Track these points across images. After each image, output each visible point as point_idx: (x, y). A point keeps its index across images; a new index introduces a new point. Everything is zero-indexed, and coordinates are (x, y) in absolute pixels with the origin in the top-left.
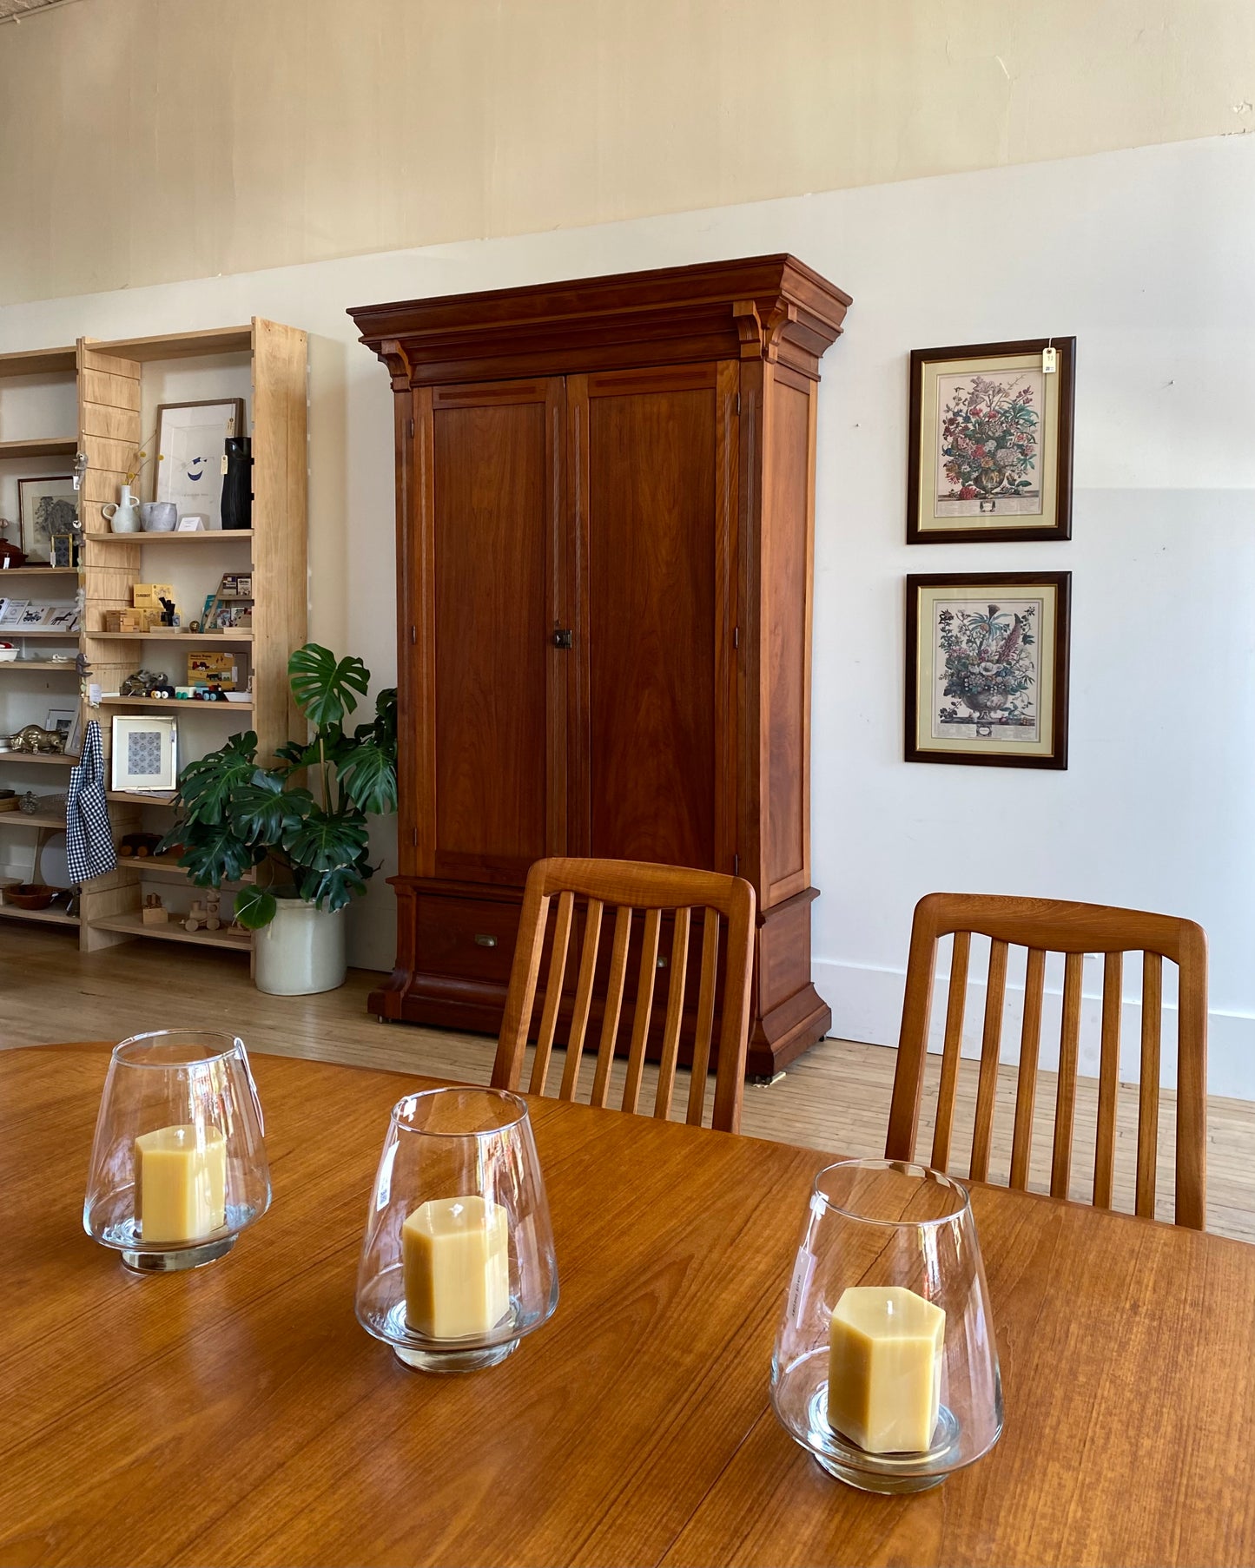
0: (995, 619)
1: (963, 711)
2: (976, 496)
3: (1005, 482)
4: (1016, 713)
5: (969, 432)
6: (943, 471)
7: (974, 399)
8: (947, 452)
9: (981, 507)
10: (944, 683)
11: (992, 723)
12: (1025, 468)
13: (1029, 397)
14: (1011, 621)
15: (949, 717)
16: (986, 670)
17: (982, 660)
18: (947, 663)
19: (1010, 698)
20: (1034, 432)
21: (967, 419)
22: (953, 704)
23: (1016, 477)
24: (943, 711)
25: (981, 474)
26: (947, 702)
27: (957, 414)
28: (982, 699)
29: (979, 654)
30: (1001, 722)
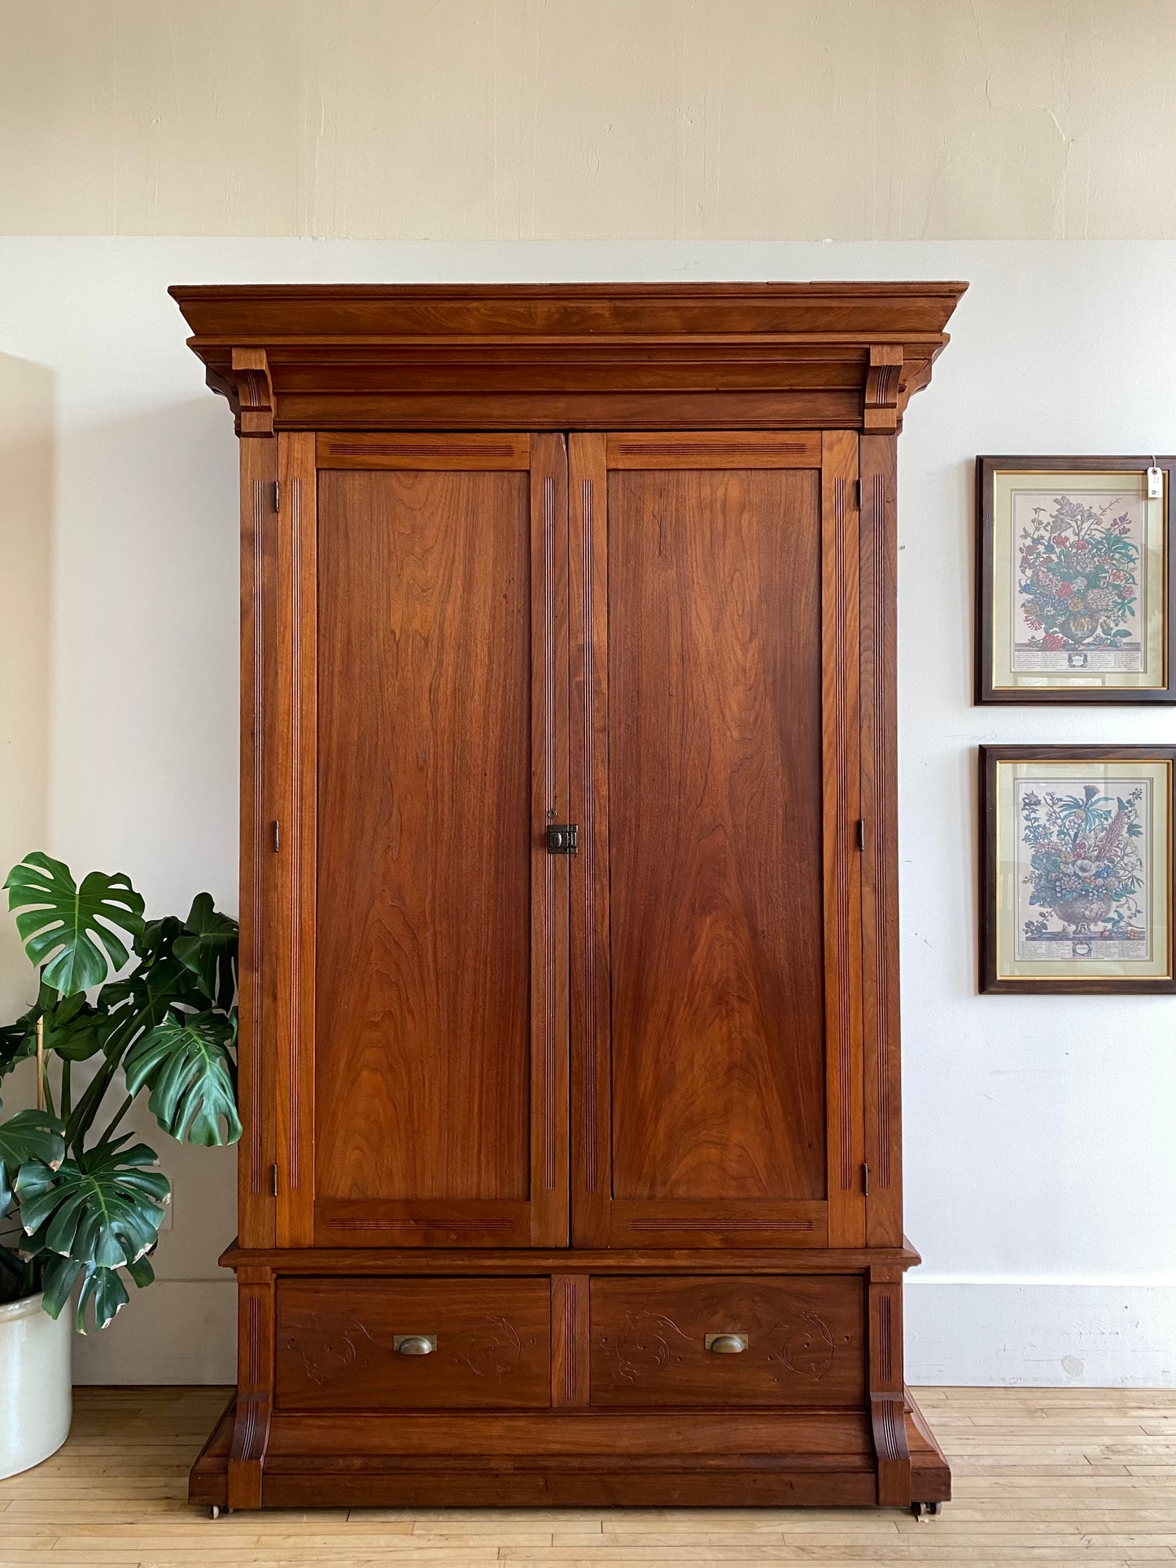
0: (1092, 804)
1: (1055, 925)
2: (1063, 647)
3: (1099, 631)
4: (1122, 924)
5: (1052, 565)
6: (1020, 614)
7: (1058, 523)
8: (1025, 589)
9: (1070, 660)
10: (1031, 888)
11: (1091, 938)
12: (1123, 614)
13: (1127, 526)
14: (1113, 806)
15: (1037, 932)
16: (1083, 869)
17: (1079, 856)
18: (1033, 861)
19: (1114, 904)
20: (1133, 569)
21: (1050, 549)
22: (1042, 915)
23: (1112, 625)
24: (1029, 924)
25: (1068, 619)
26: (1034, 912)
27: (1036, 541)
28: (1080, 908)
29: (1074, 849)
30: (1103, 936)
